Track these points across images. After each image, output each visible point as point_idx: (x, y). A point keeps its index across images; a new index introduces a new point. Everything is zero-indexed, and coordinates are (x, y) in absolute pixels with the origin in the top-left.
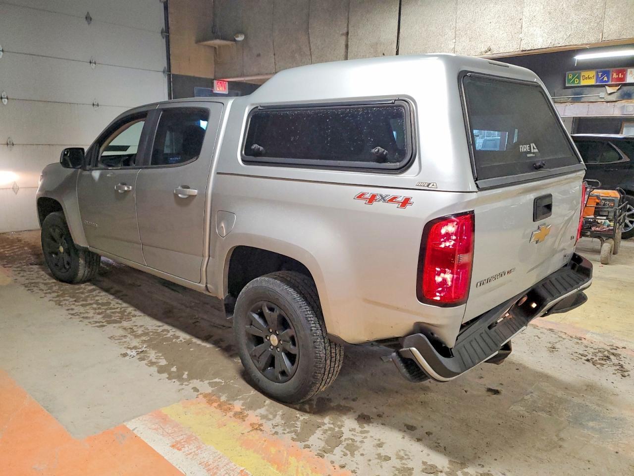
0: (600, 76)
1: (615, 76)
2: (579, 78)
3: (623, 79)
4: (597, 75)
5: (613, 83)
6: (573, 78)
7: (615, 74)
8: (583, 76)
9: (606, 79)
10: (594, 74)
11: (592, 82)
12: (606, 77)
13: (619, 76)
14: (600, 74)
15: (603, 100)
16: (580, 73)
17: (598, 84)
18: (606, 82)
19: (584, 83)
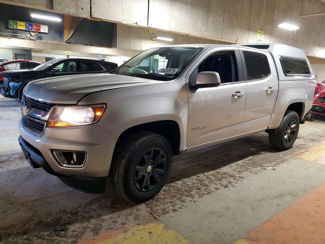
0: (27, 26)
1: (35, 27)
2: (16, 24)
3: (39, 30)
4: (26, 25)
5: (34, 31)
6: (13, 24)
7: (35, 26)
8: (18, 24)
9: (30, 28)
10: (25, 24)
11: (24, 28)
12: (30, 27)
13: (37, 28)
14: (27, 25)
15: (29, 38)
16: (17, 22)
17: (27, 30)
18: (30, 29)
19: (19, 28)
